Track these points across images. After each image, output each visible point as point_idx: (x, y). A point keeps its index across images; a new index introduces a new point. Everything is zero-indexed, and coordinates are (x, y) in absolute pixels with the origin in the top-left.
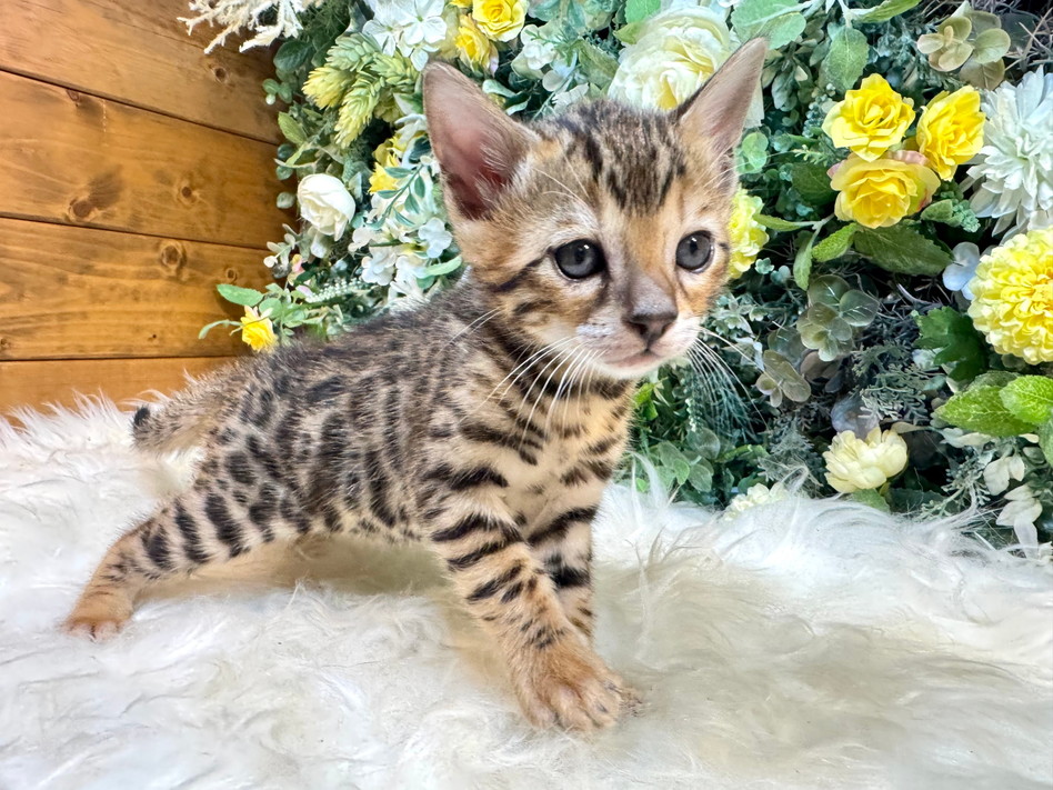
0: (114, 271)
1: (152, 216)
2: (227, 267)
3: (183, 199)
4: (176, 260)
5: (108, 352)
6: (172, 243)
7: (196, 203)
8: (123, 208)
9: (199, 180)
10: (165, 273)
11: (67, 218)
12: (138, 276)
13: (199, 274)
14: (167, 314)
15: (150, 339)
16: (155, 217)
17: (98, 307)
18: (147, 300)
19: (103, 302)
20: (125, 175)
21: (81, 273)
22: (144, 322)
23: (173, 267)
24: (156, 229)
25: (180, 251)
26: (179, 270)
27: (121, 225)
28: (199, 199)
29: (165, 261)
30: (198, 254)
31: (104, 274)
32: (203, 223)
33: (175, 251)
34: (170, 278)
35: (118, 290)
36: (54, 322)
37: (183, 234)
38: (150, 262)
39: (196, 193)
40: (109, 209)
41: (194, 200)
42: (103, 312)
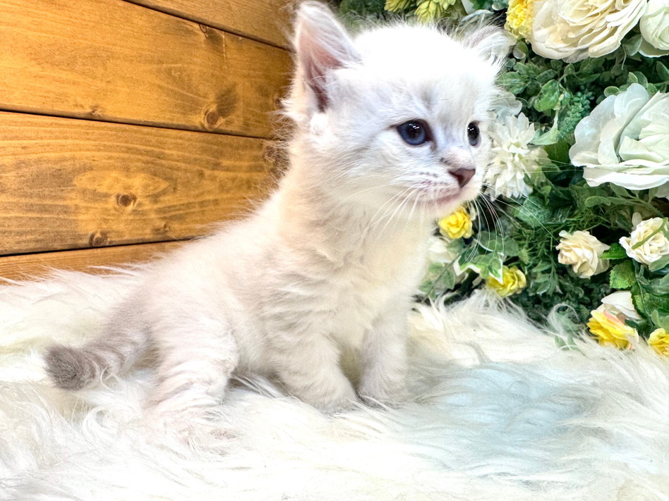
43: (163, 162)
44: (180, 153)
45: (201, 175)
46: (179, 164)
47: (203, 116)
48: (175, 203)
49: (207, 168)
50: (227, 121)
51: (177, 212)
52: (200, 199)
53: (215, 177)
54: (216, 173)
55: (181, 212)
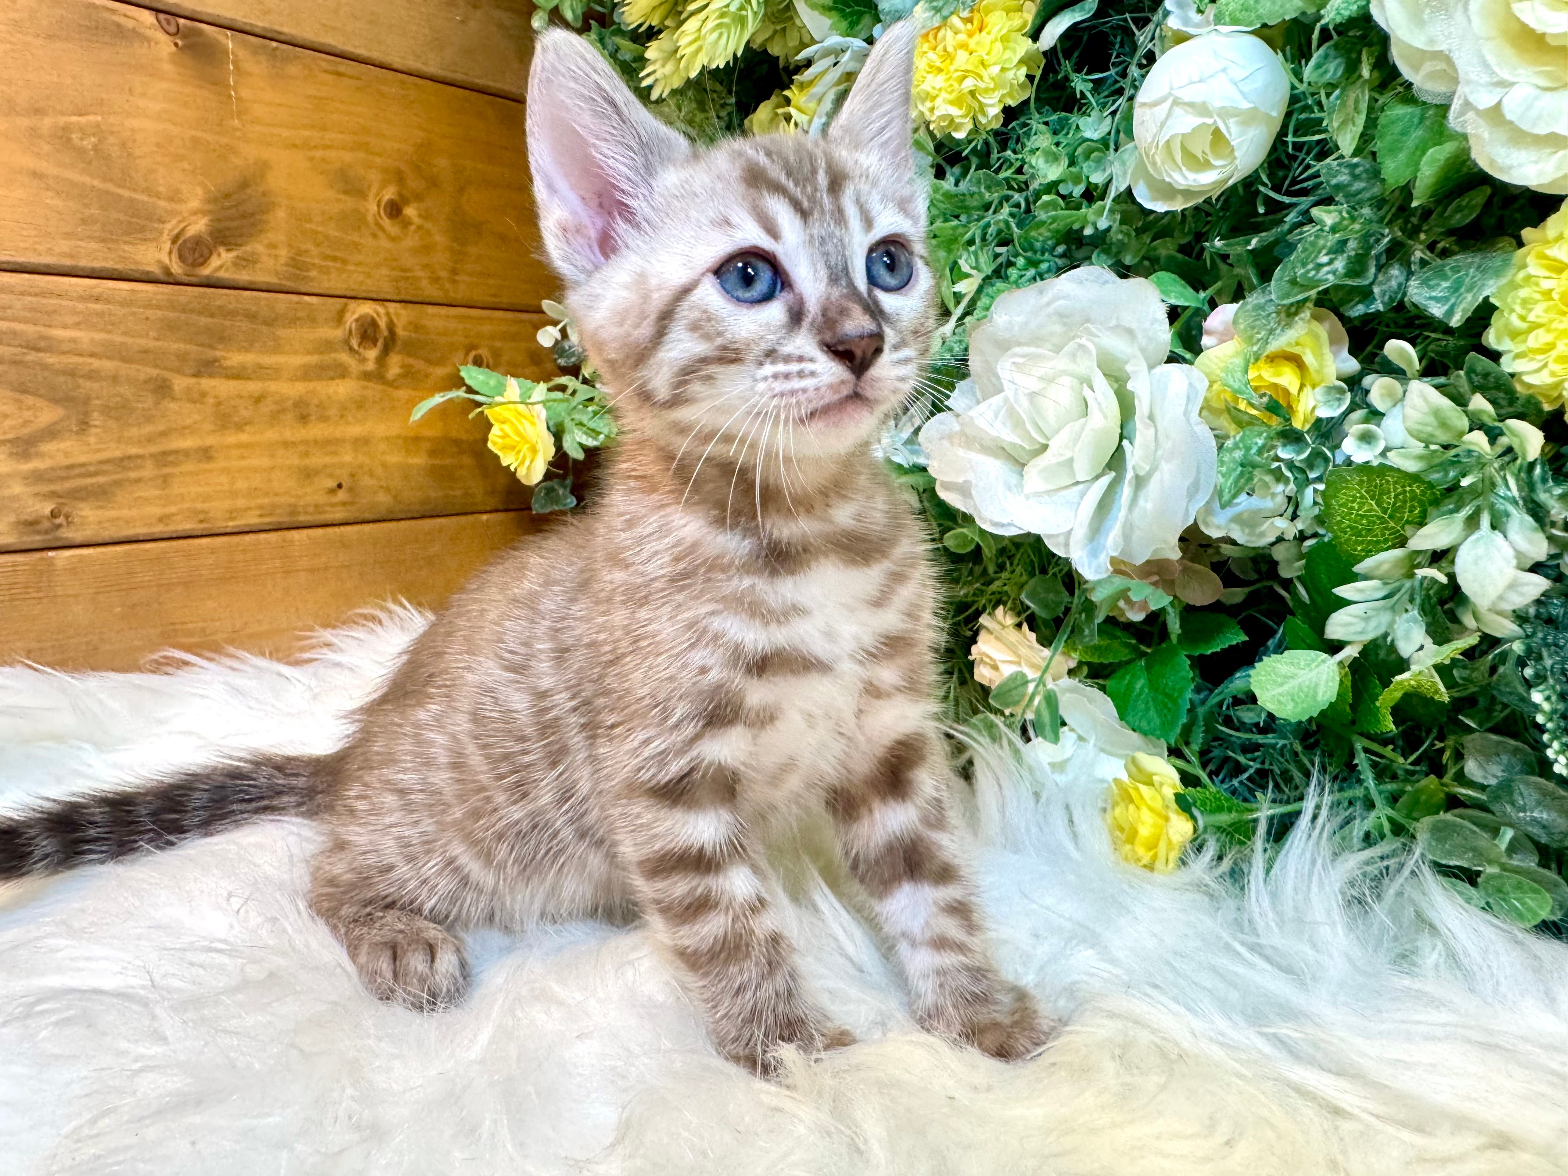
0: (260, 367)
1: (326, 257)
2: (472, 347)
3: (386, 222)
4: (375, 342)
5: (252, 520)
6: (366, 309)
7: (411, 229)
8: (272, 246)
9: (414, 183)
10: (356, 367)
11: (167, 271)
12: (307, 374)
13: (420, 365)
14: (362, 443)
15: (332, 491)
16: (335, 259)
17: (231, 439)
18: (325, 419)
19: (240, 427)
20: (276, 181)
21: (197, 375)
22: (317, 460)
23: (372, 354)
24: (335, 283)
25: (382, 323)
26: (381, 360)
27: (267, 277)
28: (417, 220)
29: (354, 343)
30: (417, 327)
31: (238, 374)
32: (426, 266)
33: (374, 323)
34: (367, 376)
35: (269, 400)
36: (149, 471)
37: (387, 289)
38: (328, 346)
39: (410, 211)
40: (248, 248)
41: (406, 224)
42: (240, 446)
43: (50, 359)
44: (99, 336)
45: (162, 389)
46: (96, 363)
47: (168, 245)
48: (83, 459)
49: (179, 371)
50: (238, 257)
51: (90, 481)
52: (154, 449)
53: (204, 394)
54: (206, 383)
55: (101, 479)
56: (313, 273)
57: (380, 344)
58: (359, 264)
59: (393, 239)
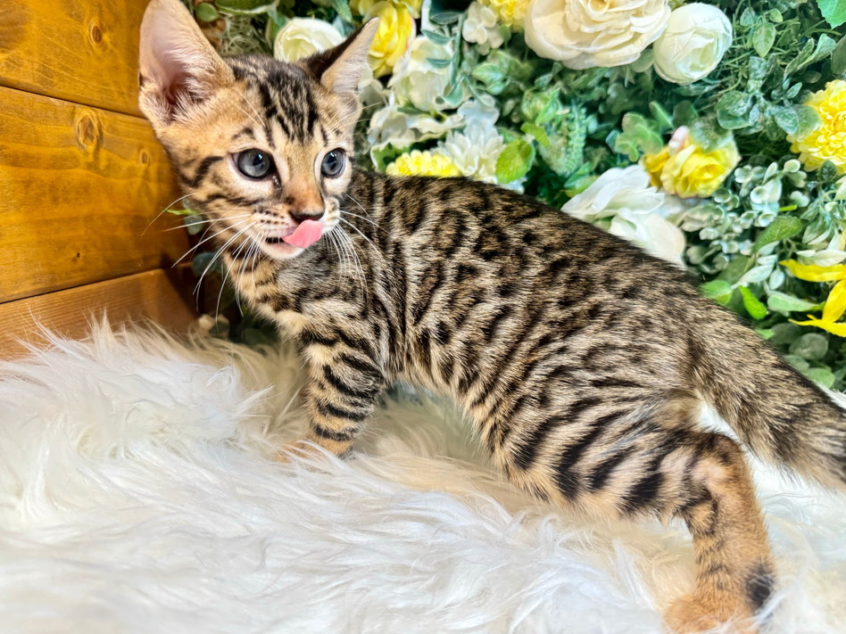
0: (27, 157)
1: (63, 68)
2: (140, 147)
3: (94, 44)
4: (92, 138)
5: (29, 288)
6: (86, 112)
7: (108, 51)
8: (29, 53)
9: (107, 17)
10: (83, 160)
12: (55, 163)
13: (116, 157)
15: (74, 260)
16: (66, 69)
18: (66, 200)
22: (65, 234)
23: (91, 148)
24: (68, 89)
25: (95, 125)
26: (96, 153)
27: (27, 80)
28: (110, 46)
29: (81, 139)
30: (113, 130)
32: (116, 83)
33: (91, 125)
34: (90, 166)
35: (34, 185)
37: (96, 98)
38: (67, 141)
39: (106, 37)
40: (13, 52)
41: (104, 48)
56: (55, 80)
57: (95, 140)
58: (80, 76)
59: (98, 58)
